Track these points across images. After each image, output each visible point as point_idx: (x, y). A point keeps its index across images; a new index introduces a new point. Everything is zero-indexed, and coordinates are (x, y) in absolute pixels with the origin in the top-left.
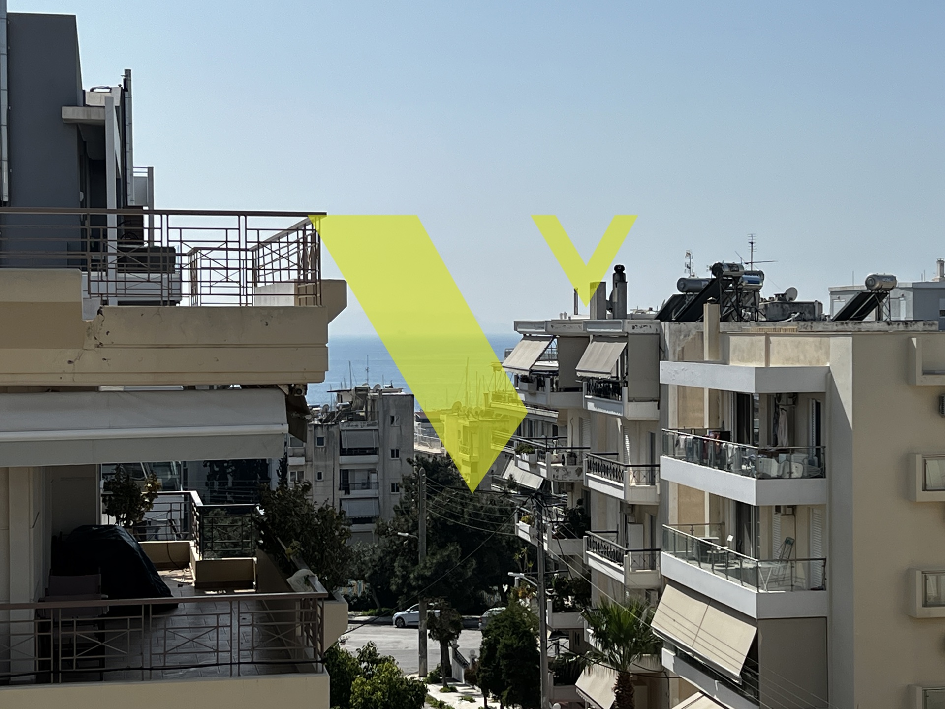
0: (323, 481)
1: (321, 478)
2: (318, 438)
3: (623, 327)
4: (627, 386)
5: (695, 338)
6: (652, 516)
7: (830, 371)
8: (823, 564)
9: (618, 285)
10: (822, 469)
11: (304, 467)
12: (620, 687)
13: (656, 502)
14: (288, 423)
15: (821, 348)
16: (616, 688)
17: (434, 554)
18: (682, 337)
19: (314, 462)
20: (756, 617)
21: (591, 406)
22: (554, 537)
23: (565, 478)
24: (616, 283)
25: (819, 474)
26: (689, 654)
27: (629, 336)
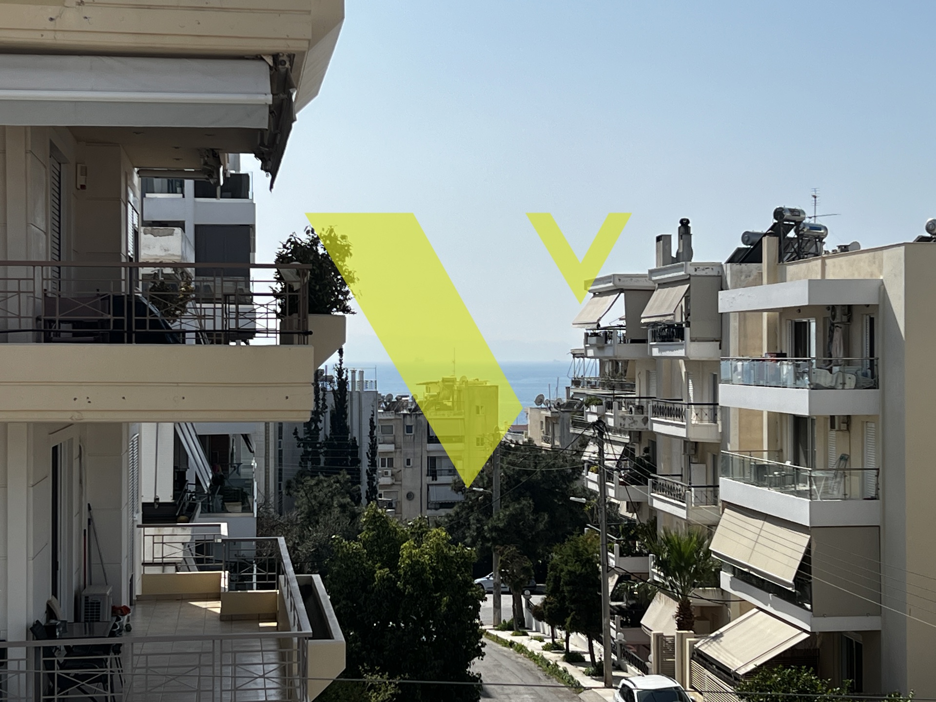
0: (412, 467)
1: (410, 465)
2: (407, 426)
3: (686, 268)
4: (689, 327)
5: (756, 279)
6: (714, 455)
7: (883, 282)
8: (876, 474)
9: (683, 236)
10: (875, 381)
11: (394, 454)
12: (680, 614)
13: (718, 440)
14: (272, 93)
15: (874, 263)
16: (677, 616)
17: (507, 507)
18: (743, 278)
19: (403, 449)
20: (808, 525)
21: (656, 352)
22: (621, 483)
23: (632, 426)
24: (681, 236)
25: (872, 385)
26: (746, 570)
27: (692, 278)
